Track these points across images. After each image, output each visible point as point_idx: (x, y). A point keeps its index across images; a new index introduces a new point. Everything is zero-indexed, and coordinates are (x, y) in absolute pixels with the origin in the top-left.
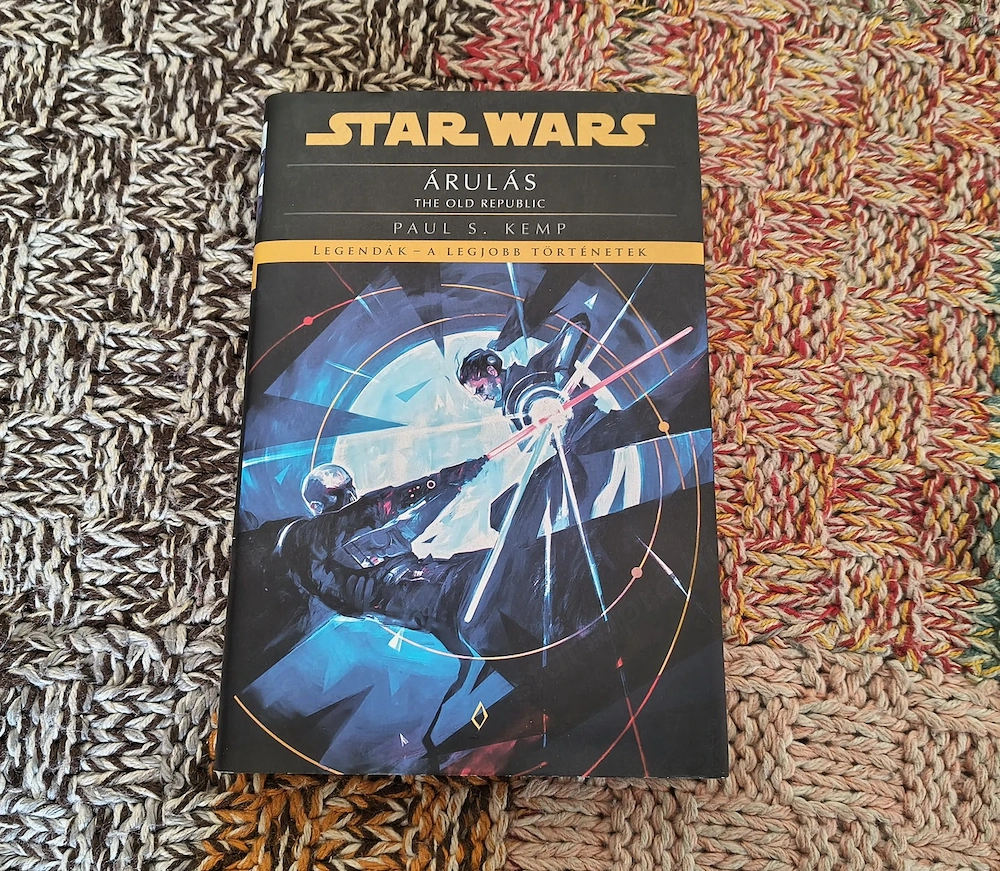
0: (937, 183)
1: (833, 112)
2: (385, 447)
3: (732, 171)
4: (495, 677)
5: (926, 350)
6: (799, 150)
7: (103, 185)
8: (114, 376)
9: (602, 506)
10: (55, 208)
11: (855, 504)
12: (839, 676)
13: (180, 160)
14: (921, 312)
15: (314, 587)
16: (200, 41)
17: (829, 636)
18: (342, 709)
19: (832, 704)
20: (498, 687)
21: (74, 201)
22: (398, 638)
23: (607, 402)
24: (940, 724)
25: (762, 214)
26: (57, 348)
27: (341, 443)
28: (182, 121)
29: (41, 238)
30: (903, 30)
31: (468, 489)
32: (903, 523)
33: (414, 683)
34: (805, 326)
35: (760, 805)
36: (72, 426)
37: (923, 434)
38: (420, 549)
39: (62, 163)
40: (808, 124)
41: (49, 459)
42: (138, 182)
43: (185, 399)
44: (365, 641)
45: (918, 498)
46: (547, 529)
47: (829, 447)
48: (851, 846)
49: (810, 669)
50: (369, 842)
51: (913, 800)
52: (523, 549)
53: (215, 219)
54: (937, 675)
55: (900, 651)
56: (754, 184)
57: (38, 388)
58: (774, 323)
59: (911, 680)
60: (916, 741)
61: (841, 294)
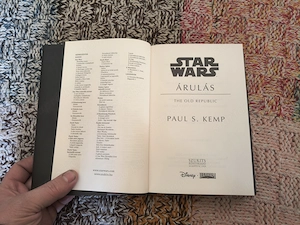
0: (288, 16)
1: (265, 1)
3: (243, 14)
5: (285, 52)
6: (257, 10)
7: (106, 15)
10: (97, 20)
12: (265, 120)
13: (122, 10)
14: (284, 44)
17: (263, 112)
19: (264, 126)
21: (100, 19)
24: (287, 131)
25: (249, 24)
28: (123, 2)
34: (259, 47)
37: (284, 70)
39: (98, 10)
40: (259, 4)
45: (282, 84)
47: (263, 73)
48: (268, 155)
49: (259, 119)
51: (281, 146)
54: (287, 120)
55: (278, 115)
56: (247, 17)
58: (252, 47)
59: (281, 121)
60: (282, 134)
61: (267, 40)
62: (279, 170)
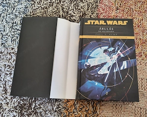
2: (94, 60)
4: (109, 89)
9: (122, 68)
18: (90, 92)
20: (109, 90)
22: (96, 84)
23: (122, 56)
27: (89, 60)
31: (105, 66)
38: (99, 73)
46: (115, 71)
52: (112, 73)
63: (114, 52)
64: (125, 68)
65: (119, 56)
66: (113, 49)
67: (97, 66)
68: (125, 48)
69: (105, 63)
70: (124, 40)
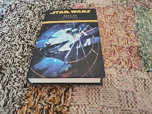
1: (113, 14)
2: (56, 40)
3: (101, 20)
4: (69, 64)
5: (128, 35)
6: (109, 18)
7: (26, 22)
8: (24, 39)
9: (85, 45)
10: (20, 23)
11: (121, 51)
12: (122, 71)
13: (36, 20)
14: (127, 31)
15: (44, 55)
16: (40, 10)
17: (120, 66)
18: (46, 69)
19: (121, 75)
22: (55, 60)
23: (86, 34)
24: (139, 78)
25: (105, 23)
26: (17, 36)
27: (50, 40)
28: (37, 17)
29: (18, 26)
30: (120, 7)
31: (67, 44)
32: (128, 52)
33: (57, 66)
34: (112, 33)
35: (112, 89)
36: (17, 44)
37: (129, 42)
38: (59, 50)
39: (22, 20)
40: (110, 16)
41: (13, 48)
42: (30, 21)
43: (32, 42)
44: (51, 61)
45: (130, 49)
46: (77, 48)
47: (117, 44)
48: (128, 95)
49: (118, 71)
50: (49, 95)
51: (137, 89)
52: (74, 50)
53: (39, 25)
54: (137, 71)
55: (131, 68)
56: (104, 21)
57: (14, 40)
58: (108, 33)
59: (134, 72)
60: (136, 80)
61: (116, 30)
62: (138, 107)
63: (77, 32)
64: (89, 44)
65: (83, 35)
66: (76, 30)
67: (57, 45)
68: (88, 29)
69: (67, 42)
70: (88, 23)
